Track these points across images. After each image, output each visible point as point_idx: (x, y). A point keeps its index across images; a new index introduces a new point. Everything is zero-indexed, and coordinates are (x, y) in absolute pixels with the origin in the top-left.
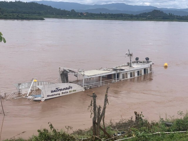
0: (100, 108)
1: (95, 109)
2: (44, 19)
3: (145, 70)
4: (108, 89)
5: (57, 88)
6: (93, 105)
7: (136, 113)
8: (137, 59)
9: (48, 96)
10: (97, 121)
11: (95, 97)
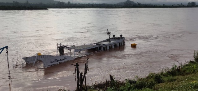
0: (82, 73)
1: (78, 75)
2: (48, 9)
3: (120, 43)
4: (87, 59)
5: (55, 60)
6: (76, 72)
7: (110, 75)
8: (114, 36)
9: (48, 66)
10: (80, 84)
11: (77, 65)
